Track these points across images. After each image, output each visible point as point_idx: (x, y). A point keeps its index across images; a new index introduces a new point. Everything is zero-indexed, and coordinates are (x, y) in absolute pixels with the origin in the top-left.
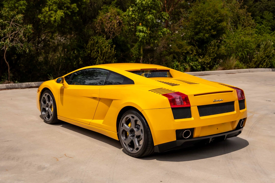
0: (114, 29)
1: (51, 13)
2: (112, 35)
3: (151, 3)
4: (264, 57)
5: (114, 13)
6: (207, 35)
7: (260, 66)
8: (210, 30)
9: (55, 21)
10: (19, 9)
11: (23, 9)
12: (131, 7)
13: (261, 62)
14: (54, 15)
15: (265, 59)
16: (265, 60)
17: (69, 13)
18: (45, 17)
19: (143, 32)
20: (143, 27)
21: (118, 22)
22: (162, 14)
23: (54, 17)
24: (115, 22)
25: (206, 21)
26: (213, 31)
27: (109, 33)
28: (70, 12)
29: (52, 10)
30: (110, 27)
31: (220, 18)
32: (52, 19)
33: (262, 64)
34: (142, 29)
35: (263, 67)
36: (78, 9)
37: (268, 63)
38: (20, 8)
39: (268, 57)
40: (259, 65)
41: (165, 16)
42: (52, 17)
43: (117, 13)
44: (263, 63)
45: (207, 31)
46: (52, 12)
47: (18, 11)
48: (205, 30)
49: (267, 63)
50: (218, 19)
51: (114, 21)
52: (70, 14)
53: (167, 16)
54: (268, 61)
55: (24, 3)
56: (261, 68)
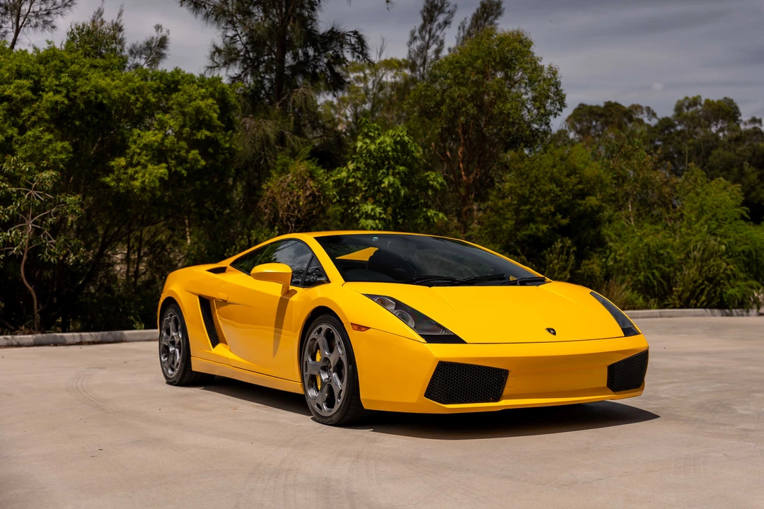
0: (299, 212)
1: (136, 172)
2: (293, 225)
3: (393, 150)
4: (701, 281)
5: (300, 174)
6: (544, 227)
7: (693, 302)
8: (554, 214)
9: (143, 189)
10: (51, 161)
11: (62, 160)
12: (350, 162)
13: (693, 293)
14: (140, 175)
15: (703, 287)
16: (703, 290)
17: (184, 172)
18: (119, 180)
19: (374, 218)
20: (375, 206)
21: (308, 193)
22: (428, 176)
23: (140, 181)
24: (300, 193)
25: (544, 195)
26: (560, 217)
27: (286, 221)
28: (186, 170)
29: (138, 164)
30: (289, 207)
31: (580, 186)
32: (137, 183)
33: (697, 299)
34: (372, 210)
35: (699, 305)
36: (203, 163)
37: (713, 295)
38: (53, 159)
39: (710, 280)
40: (688, 300)
41: (433, 181)
42: (136, 179)
43: (308, 173)
44: (698, 296)
45: (547, 218)
46: (139, 168)
47: (48, 165)
48: (541, 215)
49: (708, 295)
50: (575, 188)
51: (297, 192)
52: (185, 175)
53: (438, 182)
54: (712, 291)
55: (63, 147)
56: (696, 307)
